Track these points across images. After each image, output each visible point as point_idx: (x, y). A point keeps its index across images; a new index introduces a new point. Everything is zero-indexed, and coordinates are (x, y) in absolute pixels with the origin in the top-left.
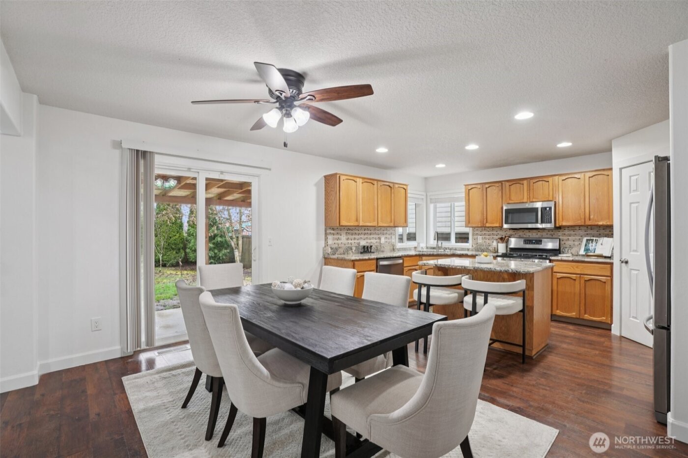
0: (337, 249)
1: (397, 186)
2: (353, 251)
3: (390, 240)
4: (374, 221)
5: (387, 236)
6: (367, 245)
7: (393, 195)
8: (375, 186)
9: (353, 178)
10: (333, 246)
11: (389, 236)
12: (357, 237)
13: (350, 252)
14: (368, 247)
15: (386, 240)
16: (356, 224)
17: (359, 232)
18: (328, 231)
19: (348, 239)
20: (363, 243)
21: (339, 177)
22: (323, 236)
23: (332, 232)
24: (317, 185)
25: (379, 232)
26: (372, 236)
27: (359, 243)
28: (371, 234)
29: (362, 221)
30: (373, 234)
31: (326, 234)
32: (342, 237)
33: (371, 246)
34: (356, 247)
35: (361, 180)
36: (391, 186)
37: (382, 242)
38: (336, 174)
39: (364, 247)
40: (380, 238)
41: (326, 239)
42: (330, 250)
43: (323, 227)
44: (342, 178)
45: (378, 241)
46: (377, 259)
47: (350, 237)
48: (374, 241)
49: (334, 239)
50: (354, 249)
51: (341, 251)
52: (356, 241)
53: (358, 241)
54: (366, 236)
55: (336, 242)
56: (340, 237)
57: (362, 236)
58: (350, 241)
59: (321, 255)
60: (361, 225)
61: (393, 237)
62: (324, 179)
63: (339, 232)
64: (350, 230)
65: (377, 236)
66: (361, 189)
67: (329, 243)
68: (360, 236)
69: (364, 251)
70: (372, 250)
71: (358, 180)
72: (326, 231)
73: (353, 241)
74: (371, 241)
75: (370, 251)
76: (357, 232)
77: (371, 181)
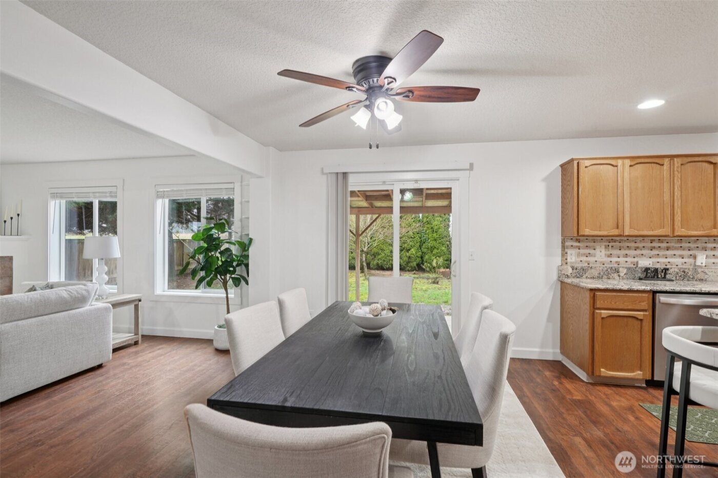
0: (584, 270)
2: (622, 274)
6: (658, 266)
8: (666, 167)
9: (610, 162)
10: (576, 266)
12: (632, 252)
13: (616, 275)
14: (656, 270)
15: (711, 260)
18: (568, 243)
19: (610, 255)
20: (645, 263)
21: (578, 163)
22: (559, 251)
23: (577, 244)
25: (692, 245)
26: (670, 252)
27: (637, 262)
28: (668, 249)
29: (631, 228)
30: (675, 249)
31: (564, 247)
32: (597, 252)
33: (667, 269)
34: (629, 269)
35: (627, 162)
37: (698, 264)
38: (572, 160)
39: (647, 269)
40: (694, 257)
41: (564, 254)
42: (570, 271)
43: (558, 238)
44: (583, 163)
45: (688, 260)
46: (654, 293)
47: (617, 252)
48: (675, 261)
49: (579, 255)
50: (623, 272)
51: (595, 273)
52: (629, 259)
53: (636, 260)
54: (655, 252)
55: (584, 259)
56: (592, 251)
57: (644, 252)
58: (614, 259)
59: (554, 276)
60: (627, 233)
62: (560, 169)
63: (591, 244)
64: (615, 242)
65: (685, 253)
66: (626, 175)
67: (569, 260)
68: (638, 252)
69: (645, 277)
70: (668, 276)
71: (620, 162)
72: (563, 242)
73: (622, 260)
74: (667, 260)
75: (665, 277)
76: (633, 245)
77: (656, 160)
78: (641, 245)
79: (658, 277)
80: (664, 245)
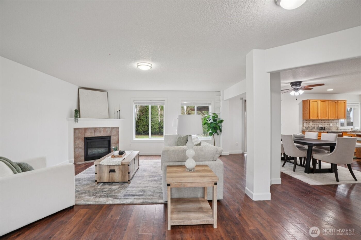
0: (308, 128)
1: (339, 101)
2: (316, 129)
3: (336, 125)
4: (326, 117)
5: (334, 123)
6: (323, 127)
7: (337, 106)
8: (327, 102)
9: (316, 101)
10: (306, 127)
11: (335, 123)
12: (317, 123)
13: (314, 129)
14: (323, 128)
15: (333, 125)
16: (317, 118)
17: (318, 121)
18: (304, 121)
19: (313, 124)
20: (320, 126)
21: (309, 101)
23: (306, 121)
24: (299, 104)
25: (329, 121)
26: (325, 123)
28: (324, 122)
30: (326, 122)
31: (303, 122)
32: (310, 123)
33: (325, 127)
34: (317, 127)
35: (320, 101)
36: (336, 102)
37: (331, 126)
38: (308, 100)
39: (321, 128)
40: (330, 124)
41: (303, 124)
42: (305, 128)
43: (302, 120)
44: (311, 101)
45: (329, 125)
46: (328, 132)
47: (314, 123)
48: (326, 125)
49: (306, 124)
50: (316, 128)
51: (310, 129)
52: (317, 125)
54: (322, 123)
55: (308, 125)
56: (309, 123)
57: (320, 123)
58: (314, 125)
59: (301, 130)
60: (319, 118)
61: (337, 124)
62: (302, 102)
63: (309, 121)
64: (314, 121)
65: (328, 123)
66: (319, 104)
67: (304, 126)
68: (319, 123)
71: (318, 101)
72: (303, 121)
73: (315, 125)
74: (324, 125)
75: (324, 129)
76: (317, 121)
77: (325, 101)
78: (319, 121)
79: (323, 129)
80: (324, 121)
